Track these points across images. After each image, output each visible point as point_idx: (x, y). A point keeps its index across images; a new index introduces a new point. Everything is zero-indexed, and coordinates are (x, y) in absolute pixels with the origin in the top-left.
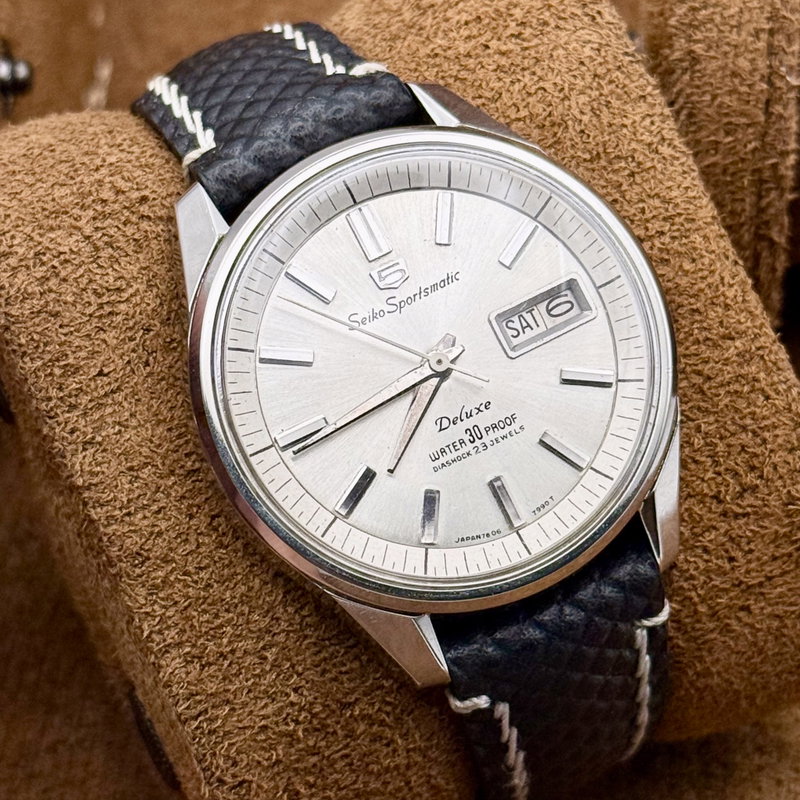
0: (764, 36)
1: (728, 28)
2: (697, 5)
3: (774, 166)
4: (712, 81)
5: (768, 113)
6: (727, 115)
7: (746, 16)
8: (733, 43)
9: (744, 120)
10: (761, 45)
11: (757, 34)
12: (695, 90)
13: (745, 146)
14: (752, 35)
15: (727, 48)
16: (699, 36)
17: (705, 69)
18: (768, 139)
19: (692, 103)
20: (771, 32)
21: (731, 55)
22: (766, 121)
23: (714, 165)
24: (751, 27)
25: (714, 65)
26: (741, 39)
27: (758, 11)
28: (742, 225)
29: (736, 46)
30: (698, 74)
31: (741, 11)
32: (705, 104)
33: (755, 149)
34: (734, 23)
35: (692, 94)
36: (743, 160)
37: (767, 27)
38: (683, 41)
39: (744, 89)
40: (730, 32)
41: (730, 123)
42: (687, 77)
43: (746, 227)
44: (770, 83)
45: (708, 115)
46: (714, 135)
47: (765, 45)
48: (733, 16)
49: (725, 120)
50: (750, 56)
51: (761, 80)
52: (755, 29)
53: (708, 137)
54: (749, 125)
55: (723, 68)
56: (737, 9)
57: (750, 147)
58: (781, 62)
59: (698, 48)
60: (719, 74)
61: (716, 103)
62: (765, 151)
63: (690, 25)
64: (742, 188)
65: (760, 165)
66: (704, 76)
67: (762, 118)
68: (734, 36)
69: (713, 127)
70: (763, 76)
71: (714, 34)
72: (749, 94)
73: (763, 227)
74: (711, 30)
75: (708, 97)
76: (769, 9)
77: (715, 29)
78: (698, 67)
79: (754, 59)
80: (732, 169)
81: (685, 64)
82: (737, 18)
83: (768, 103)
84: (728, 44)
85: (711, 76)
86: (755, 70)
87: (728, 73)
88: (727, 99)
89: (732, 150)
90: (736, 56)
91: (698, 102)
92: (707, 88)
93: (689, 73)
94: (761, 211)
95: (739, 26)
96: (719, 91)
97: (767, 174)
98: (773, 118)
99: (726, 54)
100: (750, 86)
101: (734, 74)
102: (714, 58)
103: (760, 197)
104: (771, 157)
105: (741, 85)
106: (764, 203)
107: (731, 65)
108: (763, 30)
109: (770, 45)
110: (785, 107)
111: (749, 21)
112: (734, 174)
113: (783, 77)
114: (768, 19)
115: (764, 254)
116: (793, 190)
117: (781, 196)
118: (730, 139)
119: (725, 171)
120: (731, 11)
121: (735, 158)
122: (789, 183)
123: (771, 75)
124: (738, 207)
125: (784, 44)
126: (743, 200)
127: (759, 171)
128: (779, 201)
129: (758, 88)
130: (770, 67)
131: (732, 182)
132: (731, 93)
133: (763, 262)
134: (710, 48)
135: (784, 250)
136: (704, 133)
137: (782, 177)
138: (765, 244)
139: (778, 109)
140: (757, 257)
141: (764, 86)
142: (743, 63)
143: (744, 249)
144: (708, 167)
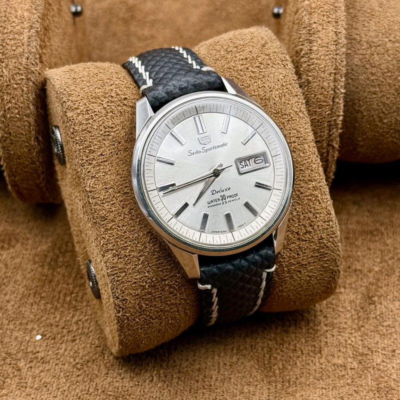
0: (333, 75)
1: (321, 72)
2: (310, 64)
3: (335, 120)
4: (315, 90)
5: (333, 101)
6: (320, 102)
7: (327, 68)
9: (325, 104)
10: (332, 78)
11: (330, 74)
12: (309, 93)
13: (325, 113)
15: (320, 79)
16: (311, 74)
17: (312, 86)
18: (333, 111)
20: (335, 74)
22: (333, 104)
23: (315, 119)
24: (328, 72)
25: (315, 84)
26: (325, 76)
27: (331, 66)
29: (323, 78)
30: (310, 87)
31: (325, 66)
32: (312, 98)
33: (329, 114)
34: (323, 70)
36: (325, 118)
37: (334, 72)
38: (305, 76)
41: (320, 105)
43: (325, 141)
44: (335, 92)
45: (313, 102)
46: (315, 109)
48: (322, 68)
49: (319, 104)
50: (328, 82)
51: (332, 90)
53: (313, 109)
54: (327, 106)
55: (319, 85)
57: (327, 113)
58: (338, 84)
59: (310, 78)
60: (317, 88)
61: (316, 97)
62: (332, 115)
63: (308, 70)
64: (324, 128)
65: (330, 120)
66: (312, 88)
67: (331, 103)
68: (322, 75)
69: (315, 106)
70: (332, 89)
71: (316, 74)
72: (327, 95)
73: (331, 141)
74: (314, 72)
75: (313, 95)
76: (335, 66)
77: (316, 72)
78: (310, 85)
81: (306, 84)
82: (324, 68)
83: (334, 98)
84: (320, 77)
85: (314, 88)
86: (329, 86)
87: (320, 87)
88: (320, 96)
89: (321, 114)
90: (323, 81)
91: (309, 97)
92: (313, 92)
93: (307, 87)
94: (330, 135)
96: (317, 94)
97: (332, 123)
98: (335, 103)
99: (320, 80)
100: (327, 92)
101: (322, 88)
102: (315, 82)
103: (330, 131)
104: (334, 117)
105: (325, 91)
106: (331, 133)
107: (321, 85)
108: (332, 73)
109: (335, 78)
110: (339, 100)
111: (328, 70)
112: (321, 122)
113: (339, 89)
114: (334, 69)
115: (331, 151)
116: (341, 129)
117: (337, 131)
118: (320, 110)
119: (318, 121)
120: (322, 66)
121: (322, 117)
122: (340, 126)
123: (335, 88)
124: (323, 134)
125: (340, 78)
126: (324, 132)
127: (330, 121)
128: (337, 132)
129: (330, 93)
130: (335, 85)
131: (321, 125)
132: (321, 94)
133: (330, 154)
134: (314, 78)
135: (338, 150)
136: (311, 108)
137: (338, 124)
138: (331, 147)
139: (337, 100)
140: (328, 152)
141: (333, 92)
142: (325, 84)
143: (324, 149)
144: (312, 120)
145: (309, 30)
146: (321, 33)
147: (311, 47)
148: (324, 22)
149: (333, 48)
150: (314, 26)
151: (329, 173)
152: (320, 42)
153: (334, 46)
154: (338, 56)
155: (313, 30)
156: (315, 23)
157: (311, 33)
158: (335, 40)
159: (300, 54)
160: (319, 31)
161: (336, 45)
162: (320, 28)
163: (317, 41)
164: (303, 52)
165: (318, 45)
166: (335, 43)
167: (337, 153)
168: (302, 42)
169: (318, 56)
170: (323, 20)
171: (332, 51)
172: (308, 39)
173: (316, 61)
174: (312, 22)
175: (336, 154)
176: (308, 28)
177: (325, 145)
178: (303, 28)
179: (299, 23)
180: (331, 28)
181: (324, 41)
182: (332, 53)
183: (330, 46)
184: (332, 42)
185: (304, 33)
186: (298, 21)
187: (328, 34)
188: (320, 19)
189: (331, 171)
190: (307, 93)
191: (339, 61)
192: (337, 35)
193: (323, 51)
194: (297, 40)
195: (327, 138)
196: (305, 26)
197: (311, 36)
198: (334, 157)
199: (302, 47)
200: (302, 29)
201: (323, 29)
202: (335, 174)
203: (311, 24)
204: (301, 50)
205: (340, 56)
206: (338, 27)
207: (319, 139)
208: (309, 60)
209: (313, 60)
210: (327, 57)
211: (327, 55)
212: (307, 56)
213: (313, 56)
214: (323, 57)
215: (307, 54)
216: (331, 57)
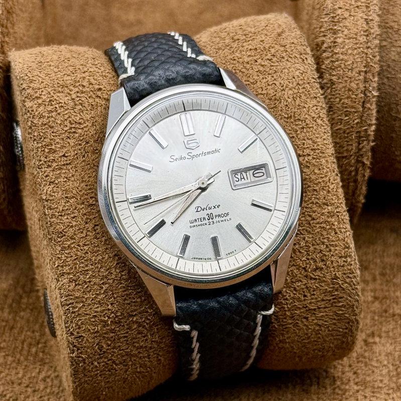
0: (363, 74)
1: (347, 70)
3: (366, 130)
4: (340, 92)
5: (363, 107)
6: (346, 107)
7: (355, 65)
8: (349, 76)
9: (353, 110)
10: (361, 77)
11: (359, 73)
12: (332, 96)
13: (354, 121)
14: (358, 73)
15: (347, 79)
16: (334, 73)
17: (337, 87)
18: (364, 118)
19: (331, 102)
20: (366, 72)
21: (348, 82)
22: (363, 110)
23: (340, 129)
24: (357, 70)
25: (341, 86)
26: (352, 75)
27: (360, 63)
28: (351, 156)
29: (350, 78)
30: (334, 90)
31: (353, 63)
32: (336, 102)
33: (358, 123)
34: (350, 68)
35: (331, 98)
36: (352, 127)
37: (364, 70)
38: (328, 75)
39: (354, 96)
40: (348, 72)
43: (353, 157)
44: (365, 94)
45: (338, 107)
46: (340, 116)
47: (363, 77)
48: (349, 65)
49: (345, 110)
50: (357, 82)
51: (361, 93)
52: (359, 70)
53: (338, 117)
54: (355, 112)
55: (345, 87)
56: (351, 62)
57: (356, 122)
58: (370, 85)
59: (334, 78)
60: (343, 90)
61: (342, 102)
62: (362, 123)
63: (331, 68)
64: (351, 140)
65: (360, 130)
66: (336, 90)
67: (361, 109)
68: (350, 73)
69: (340, 113)
70: (362, 91)
71: (341, 72)
72: (356, 99)
73: (360, 157)
74: (340, 70)
75: (338, 100)
76: (365, 62)
77: (342, 70)
78: (334, 86)
79: (358, 84)
80: (347, 131)
81: (329, 85)
82: (351, 65)
83: (364, 103)
84: (347, 77)
85: (339, 90)
86: (358, 88)
87: (347, 89)
88: (346, 101)
89: (348, 123)
90: (351, 82)
91: (333, 101)
92: (338, 96)
93: (330, 89)
94: (360, 150)
95: (352, 69)
96: (343, 97)
97: (363, 134)
98: (366, 109)
99: (346, 81)
100: (356, 95)
101: (349, 90)
102: (341, 83)
103: (359, 144)
104: (365, 126)
105: (353, 95)
106: (361, 146)
107: (348, 86)
108: (362, 71)
109: (365, 78)
110: (371, 105)
111: (356, 67)
112: (348, 133)
113: (371, 92)
114: (365, 67)
115: (360, 169)
116: (373, 141)
117: (368, 143)
118: (347, 118)
119: (344, 132)
120: (349, 63)
121: (349, 126)
122: (372, 138)
123: (365, 90)
124: (350, 148)
125: (371, 77)
126: (352, 145)
127: (359, 132)
128: (368, 146)
129: (359, 96)
130: (365, 87)
131: (347, 137)
132: (348, 98)
133: (359, 172)
134: (339, 78)
135: (369, 168)
136: (336, 115)
137: (369, 135)
138: (361, 164)
139: (368, 105)
140: (357, 170)
141: (363, 95)
142: (353, 85)
143: (352, 166)
144: (337, 130)
145: (333, 17)
146: (348, 20)
147: (335, 38)
148: (352, 7)
149: (362, 39)
150: (339, 12)
151: (359, 196)
152: (346, 32)
153: (365, 37)
154: (369, 50)
155: (338, 17)
156: (340, 8)
157: (335, 21)
158: (365, 29)
159: (321, 48)
160: (345, 18)
161: (367, 36)
162: (346, 14)
163: (343, 31)
164: (325, 45)
165: (343, 36)
166: (366, 34)
167: (368, 171)
168: (323, 32)
169: (344, 50)
170: (351, 5)
171: (361, 43)
172: (331, 29)
173: (342, 57)
174: (336, 7)
175: (368, 173)
176: (332, 15)
177: (353, 161)
178: (326, 14)
179: (320, 8)
180: (361, 15)
181: (351, 31)
182: (361, 46)
183: (358, 38)
184: (362, 32)
185: (326, 22)
186: (318, 6)
187: (357, 21)
188: (347, 3)
189: (361, 193)
190: (330, 97)
191: (371, 56)
192: (368, 23)
193: (350, 44)
194: (318, 29)
195: (355, 153)
196: (328, 12)
197: (335, 25)
198: (364, 176)
199: (324, 39)
200: (324, 16)
201: (350, 15)
202: (366, 197)
203: (335, 10)
204: (323, 42)
205: (372, 49)
206: (369, 14)
207: (345, 154)
208: (332, 55)
209: (338, 56)
210: (356, 51)
211: (356, 49)
212: (330, 50)
213: (338, 49)
214: (350, 52)
215: (330, 47)
216: (360, 50)
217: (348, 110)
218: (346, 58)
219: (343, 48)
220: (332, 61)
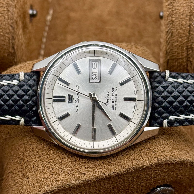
0: (188, 16)
1: (180, 15)
2: (173, 9)
3: (191, 45)
4: (177, 26)
5: (189, 33)
6: (180, 34)
7: (185, 12)
8: (181, 18)
9: (184, 35)
10: (188, 18)
11: (187, 16)
12: (173, 28)
13: (184, 41)
14: (186, 16)
15: (180, 19)
16: (174, 16)
17: (175, 24)
18: (189, 39)
19: (172, 31)
20: (190, 15)
21: (181, 21)
22: (189, 35)
23: (177, 45)
24: (185, 14)
25: (177, 23)
26: (183, 17)
27: (187, 11)
28: (184, 58)
29: (182, 19)
30: (174, 25)
31: (183, 11)
32: (175, 31)
33: (187, 42)
34: (182, 13)
35: (172, 29)
36: (184, 44)
37: (189, 14)
38: (170, 17)
39: (184, 28)
40: (181, 15)
41: (181, 36)
42: (171, 26)
44: (190, 27)
45: (176, 34)
46: (177, 38)
47: (189, 18)
48: (181, 12)
49: (180, 35)
50: (185, 21)
51: (188, 26)
52: (186, 15)
53: (176, 39)
54: (185, 36)
55: (179, 24)
56: (182, 10)
57: (185, 41)
58: (192, 22)
59: (174, 19)
60: (178, 25)
61: (178, 31)
62: (189, 42)
63: (172, 14)
64: (184, 50)
65: (188, 45)
66: (175, 25)
67: (188, 35)
68: (182, 16)
69: (177, 37)
70: (188, 25)
71: (177, 16)
72: (185, 29)
73: (189, 58)
74: (176, 15)
75: (176, 30)
76: (190, 10)
77: (177, 15)
78: (173, 23)
79: (186, 22)
80: (181, 46)
81: (171, 23)
82: (182, 12)
83: (189, 31)
84: (180, 18)
85: (176, 25)
86: (186, 24)
87: (180, 25)
88: (180, 31)
89: (181, 42)
90: (182, 21)
91: (174, 31)
92: (176, 28)
93: (172, 24)
94: (188, 55)
95: (183, 14)
96: (178, 29)
97: (189, 47)
98: (190, 35)
99: (180, 20)
100: (185, 28)
101: (182, 25)
102: (177, 21)
103: (188, 52)
104: (190, 43)
105: (183, 27)
107: (181, 23)
108: (188, 15)
113: (193, 25)
115: (189, 64)
123: (190, 25)
124: (183, 54)
125: (193, 18)
126: (184, 52)
130: (190, 23)
131: (181, 49)
132: (181, 29)
133: (189, 66)
134: (176, 19)
138: (189, 62)
139: (192, 32)
140: (187, 65)
141: (188, 28)
142: (184, 22)
143: (184, 63)
144: (176, 45)
154: (192, 4)
173: (177, 8)
182: (188, 2)
191: (193, 7)
207: (180, 57)
208: (173, 7)
209: (175, 7)
210: (185, 5)
211: (185, 3)
212: (171, 4)
213: (176, 4)
214: (182, 5)
215: (171, 3)
216: (187, 4)
217: (181, 35)
218: (179, 8)
219: (178, 3)
220: (173, 10)
